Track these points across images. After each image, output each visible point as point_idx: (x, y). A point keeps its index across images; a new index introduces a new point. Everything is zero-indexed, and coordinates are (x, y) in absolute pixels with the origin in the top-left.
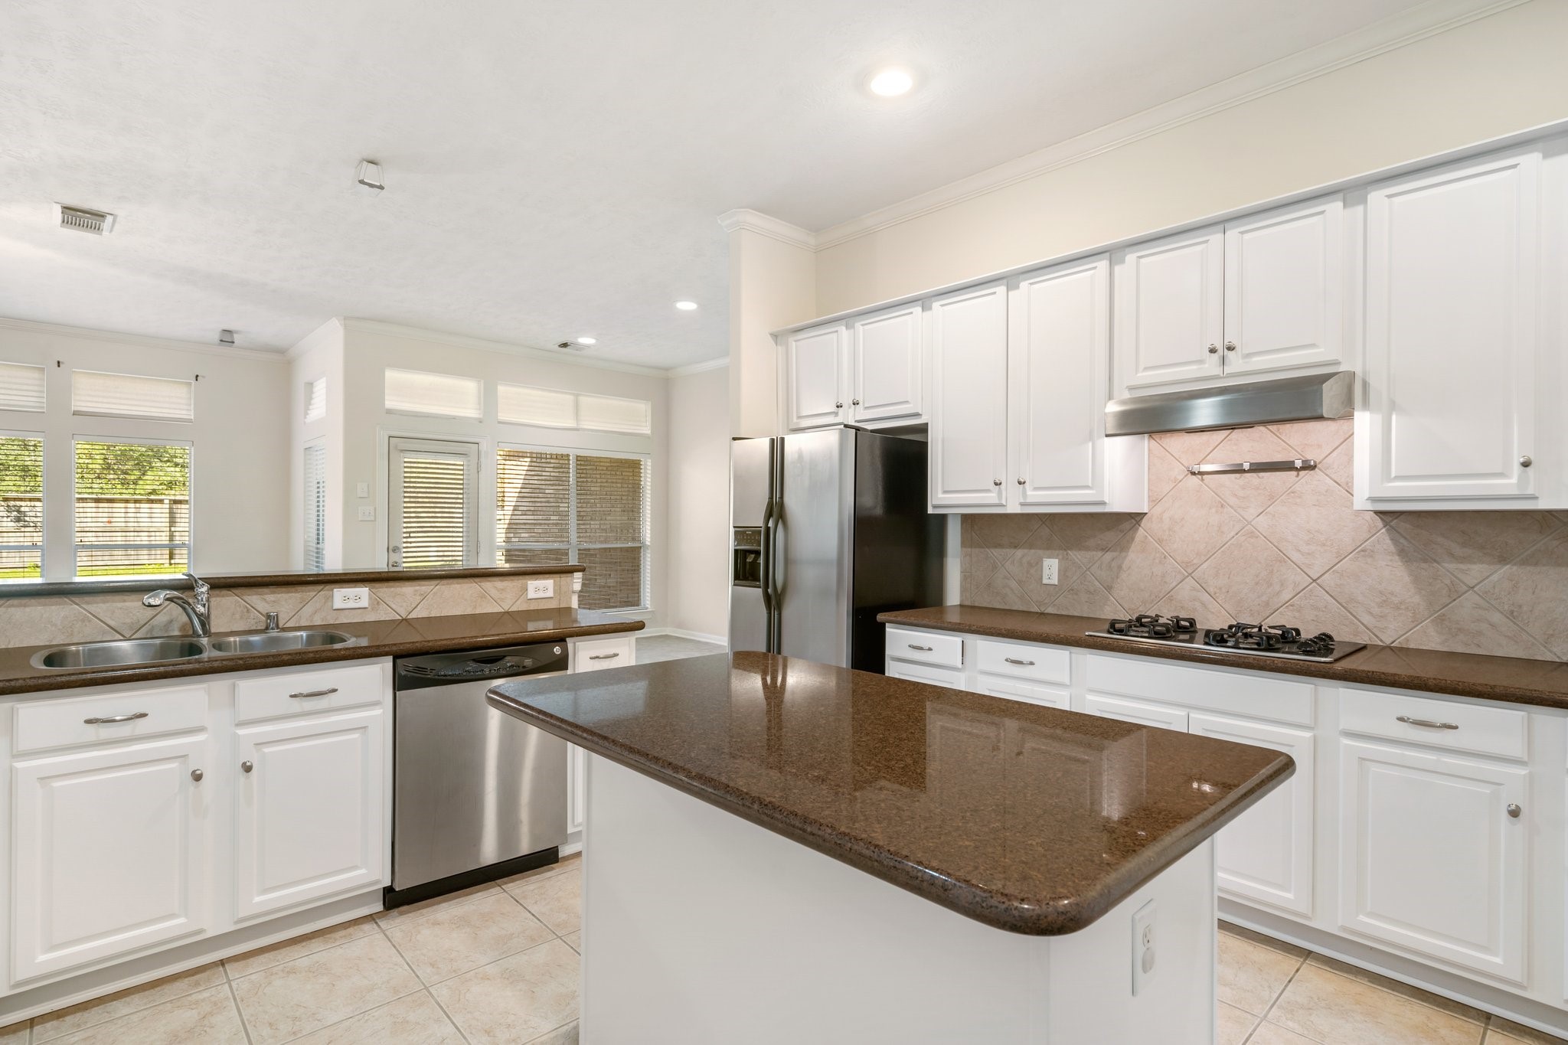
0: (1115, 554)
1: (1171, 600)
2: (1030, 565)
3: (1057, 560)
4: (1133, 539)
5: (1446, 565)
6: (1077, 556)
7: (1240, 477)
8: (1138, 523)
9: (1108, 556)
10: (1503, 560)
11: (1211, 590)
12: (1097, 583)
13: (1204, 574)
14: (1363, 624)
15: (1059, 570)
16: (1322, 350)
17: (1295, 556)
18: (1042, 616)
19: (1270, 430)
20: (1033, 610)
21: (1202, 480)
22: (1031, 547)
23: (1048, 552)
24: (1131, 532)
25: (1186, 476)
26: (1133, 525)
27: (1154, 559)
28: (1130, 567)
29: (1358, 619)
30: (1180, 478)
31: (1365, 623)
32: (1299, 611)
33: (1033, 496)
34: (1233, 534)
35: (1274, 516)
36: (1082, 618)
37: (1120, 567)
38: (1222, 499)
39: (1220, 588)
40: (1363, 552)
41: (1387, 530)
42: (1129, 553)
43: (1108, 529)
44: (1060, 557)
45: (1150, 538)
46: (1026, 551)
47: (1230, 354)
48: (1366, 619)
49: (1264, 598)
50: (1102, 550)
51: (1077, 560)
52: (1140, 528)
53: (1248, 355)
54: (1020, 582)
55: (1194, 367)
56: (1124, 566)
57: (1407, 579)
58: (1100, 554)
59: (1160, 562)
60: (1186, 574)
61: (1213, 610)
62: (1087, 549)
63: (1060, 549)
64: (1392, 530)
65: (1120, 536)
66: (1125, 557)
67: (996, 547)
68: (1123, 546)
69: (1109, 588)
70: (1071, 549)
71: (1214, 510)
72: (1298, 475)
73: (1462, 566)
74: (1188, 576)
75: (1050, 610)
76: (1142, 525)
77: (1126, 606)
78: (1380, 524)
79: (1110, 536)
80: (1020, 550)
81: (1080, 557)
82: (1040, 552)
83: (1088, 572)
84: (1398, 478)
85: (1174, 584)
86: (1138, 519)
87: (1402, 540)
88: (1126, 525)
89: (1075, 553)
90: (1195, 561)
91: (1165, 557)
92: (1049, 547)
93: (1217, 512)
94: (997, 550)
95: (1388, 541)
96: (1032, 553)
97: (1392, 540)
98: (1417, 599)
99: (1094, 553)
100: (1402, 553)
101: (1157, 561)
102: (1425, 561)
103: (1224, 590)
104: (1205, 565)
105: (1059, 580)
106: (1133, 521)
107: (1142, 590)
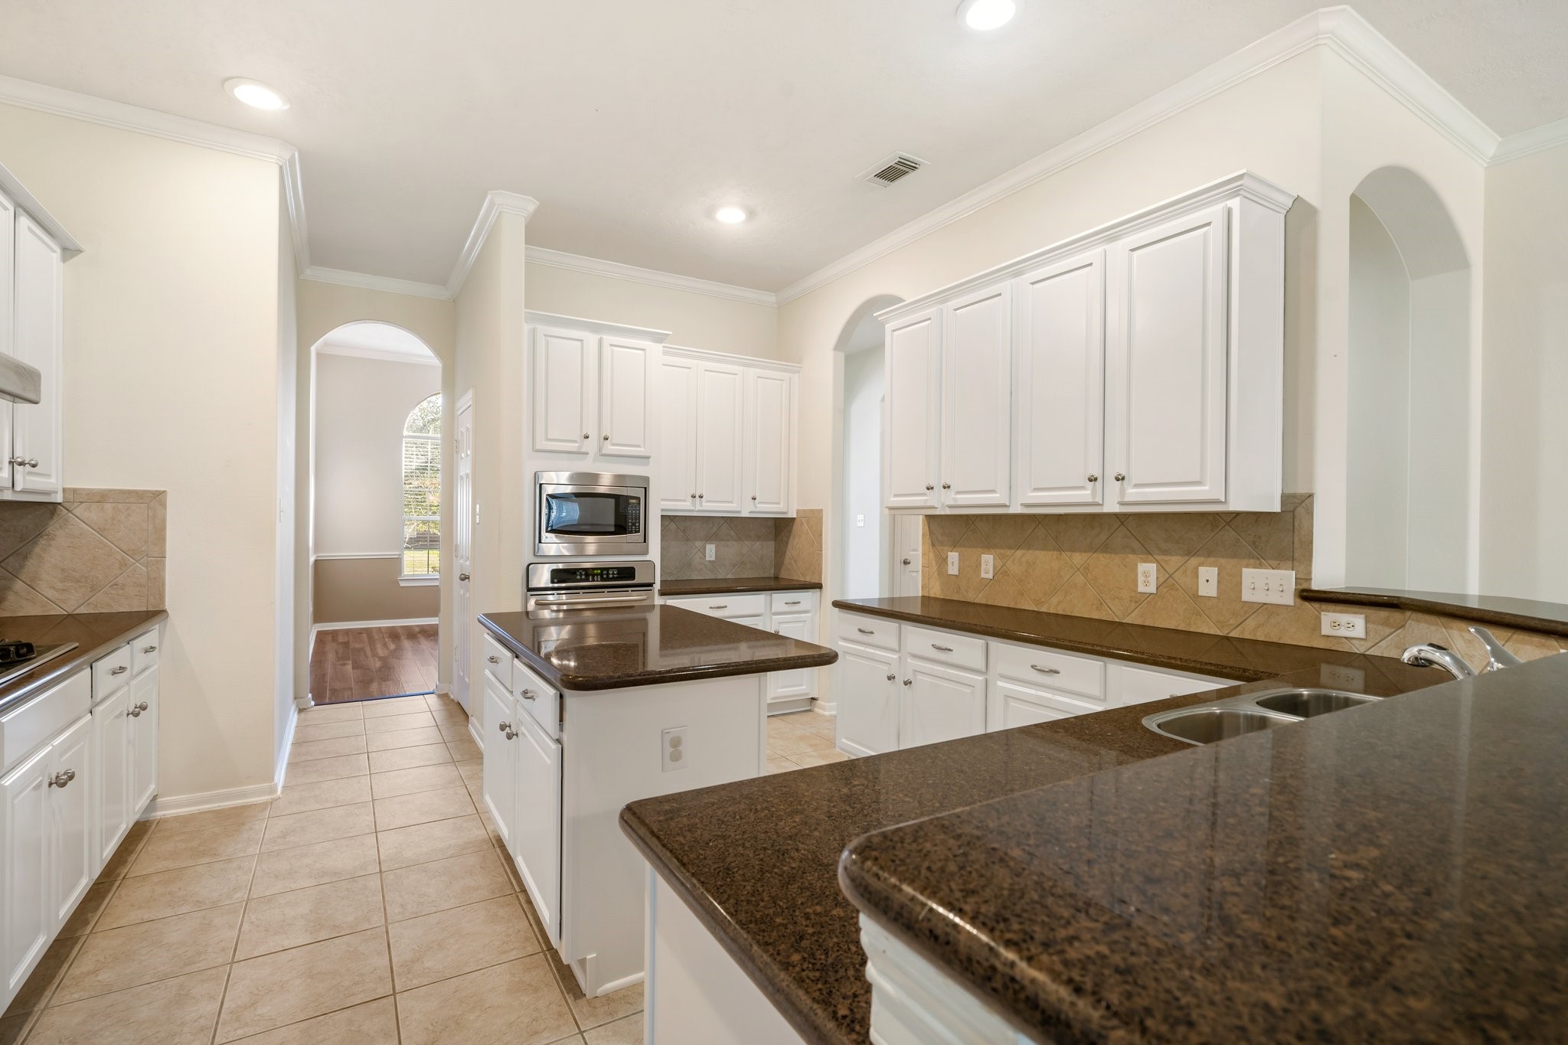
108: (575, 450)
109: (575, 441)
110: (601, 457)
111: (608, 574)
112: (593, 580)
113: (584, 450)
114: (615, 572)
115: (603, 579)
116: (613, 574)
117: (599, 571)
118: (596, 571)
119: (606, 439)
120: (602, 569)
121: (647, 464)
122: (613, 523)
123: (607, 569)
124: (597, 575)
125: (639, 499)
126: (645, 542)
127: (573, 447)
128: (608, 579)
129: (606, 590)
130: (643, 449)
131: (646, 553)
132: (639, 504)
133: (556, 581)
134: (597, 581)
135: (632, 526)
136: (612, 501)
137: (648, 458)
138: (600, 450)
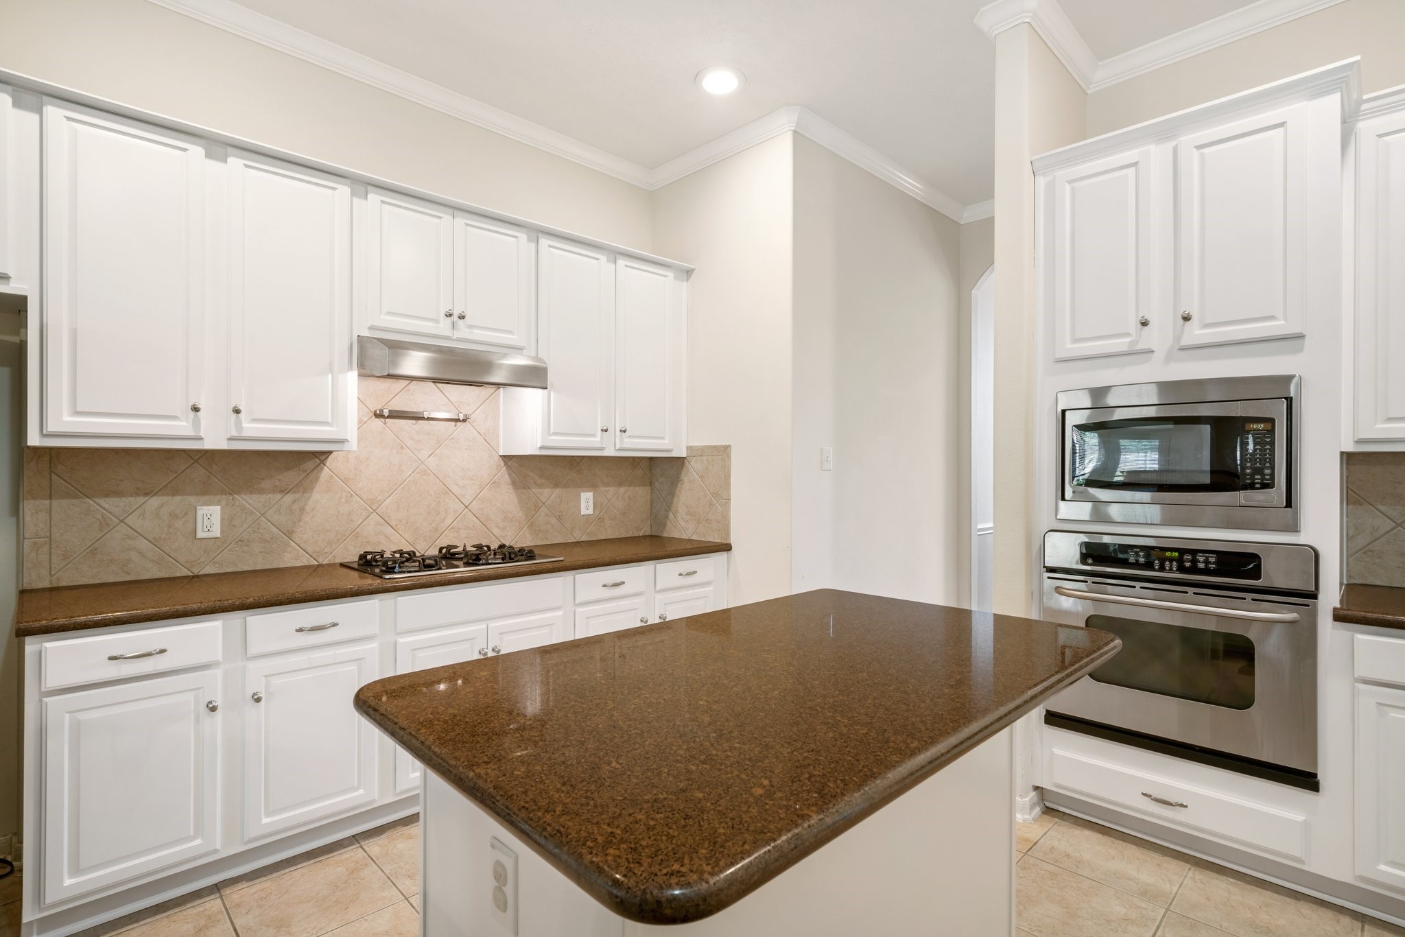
0: (297, 496)
1: (357, 537)
2: (174, 516)
3: (219, 507)
4: (317, 479)
5: (533, 490)
6: (247, 501)
7: (416, 423)
8: (323, 462)
9: (288, 498)
10: (556, 485)
11: (393, 523)
12: (274, 529)
13: (387, 509)
14: (494, 535)
15: (222, 519)
16: (516, 337)
17: (455, 489)
18: (196, 580)
19: (438, 387)
20: (178, 575)
21: (385, 423)
22: (175, 492)
23: (203, 498)
24: (315, 472)
25: (370, 418)
26: (316, 464)
27: (340, 498)
28: (314, 508)
29: (490, 531)
30: (365, 419)
31: (495, 534)
32: (457, 532)
33: (250, 428)
34: (410, 472)
35: (440, 457)
36: (255, 572)
37: (302, 510)
38: (402, 441)
39: (401, 521)
40: (495, 484)
41: (507, 468)
42: (313, 494)
43: (288, 469)
44: (224, 503)
45: (336, 477)
46: (165, 498)
47: (461, 322)
48: (496, 531)
49: (434, 525)
50: (281, 491)
51: (247, 505)
52: (325, 468)
53: (470, 327)
54: (155, 543)
55: (430, 324)
56: (307, 508)
57: (516, 501)
58: (278, 496)
59: (346, 501)
60: (372, 511)
61: (395, 541)
62: (262, 491)
63: (223, 492)
64: (509, 467)
65: (302, 477)
66: (309, 498)
67: (107, 496)
68: (304, 486)
69: (289, 534)
70: (238, 493)
71: (395, 451)
72: (456, 426)
73: (540, 490)
74: (372, 513)
75: (209, 570)
76: (327, 464)
77: (309, 550)
78: (503, 464)
79: (290, 477)
80: (155, 498)
81: (251, 501)
82: (192, 499)
83: (262, 518)
84: (554, 434)
85: (361, 520)
86: (322, 458)
87: (514, 475)
88: (310, 465)
89: (243, 496)
90: (379, 498)
91: (351, 496)
92: (206, 491)
93: (397, 453)
94: (108, 500)
95: (507, 476)
96: (174, 503)
97: (509, 474)
98: (521, 514)
99: (271, 496)
100: (514, 483)
101: (343, 500)
102: (524, 488)
103: (404, 522)
104: (388, 501)
105: (222, 532)
106: (317, 460)
107: (328, 531)
108: (1124, 349)
109: (1127, 334)
110: (1182, 353)
111: (1194, 561)
112: (1162, 569)
113: (1140, 346)
114: (1212, 560)
115: (1182, 569)
116: (1207, 562)
117: (1176, 554)
118: (1168, 554)
119: (1186, 318)
120: (1182, 552)
121: (1300, 350)
122: (1207, 467)
123: (1194, 552)
124: (1171, 560)
125: (1272, 421)
126: (1289, 504)
127: (1121, 344)
128: (1194, 570)
129: (1191, 590)
130: (1283, 322)
131: (1294, 528)
132: (1272, 431)
133: (1090, 561)
134: (1171, 570)
135: (1252, 475)
136: (1206, 429)
137: (1300, 337)
138: (1178, 338)
